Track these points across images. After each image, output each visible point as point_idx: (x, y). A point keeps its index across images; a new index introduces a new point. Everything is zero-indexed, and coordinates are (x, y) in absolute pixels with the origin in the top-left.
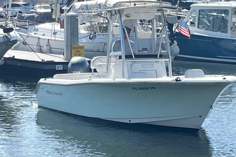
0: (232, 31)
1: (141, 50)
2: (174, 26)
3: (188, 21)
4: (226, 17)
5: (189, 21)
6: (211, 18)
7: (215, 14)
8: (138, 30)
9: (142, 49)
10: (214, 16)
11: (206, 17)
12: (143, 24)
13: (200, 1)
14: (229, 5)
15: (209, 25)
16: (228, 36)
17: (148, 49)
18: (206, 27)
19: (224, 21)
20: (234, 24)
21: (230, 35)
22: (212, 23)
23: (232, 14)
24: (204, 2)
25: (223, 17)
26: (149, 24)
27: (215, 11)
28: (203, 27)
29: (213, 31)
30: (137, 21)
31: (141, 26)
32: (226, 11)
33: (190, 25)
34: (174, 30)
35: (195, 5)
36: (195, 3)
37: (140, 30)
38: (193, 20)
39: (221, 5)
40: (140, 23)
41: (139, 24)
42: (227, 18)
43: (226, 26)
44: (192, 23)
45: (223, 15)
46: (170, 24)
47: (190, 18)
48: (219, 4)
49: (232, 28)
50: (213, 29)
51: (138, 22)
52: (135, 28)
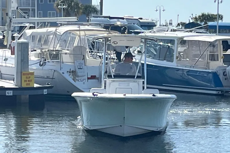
0: (178, 60)
1: (90, 77)
2: (122, 55)
3: (135, 50)
4: (172, 47)
5: (137, 50)
6: (157, 48)
7: (161, 43)
8: (87, 58)
9: (91, 76)
10: (160, 45)
11: (153, 46)
12: (92, 52)
13: (148, 31)
14: (176, 36)
15: (156, 54)
16: (173, 64)
17: (97, 77)
18: (153, 56)
19: (170, 51)
20: (180, 54)
21: (176, 65)
22: (158, 51)
23: (178, 44)
24: (151, 32)
25: (169, 46)
26: (98, 52)
27: (161, 40)
28: (150, 56)
29: (159, 60)
30: (86, 49)
31: (90, 54)
32: (172, 41)
33: (137, 54)
34: (122, 59)
35: (143, 34)
36: (143, 33)
37: (89, 58)
38: (140, 49)
39: (167, 35)
40: (89, 51)
41: (89, 52)
42: (173, 48)
43: (172, 56)
44: (139, 52)
45: (169, 45)
46: (119, 52)
47: (138, 47)
48: (165, 34)
49: (177, 58)
50: (159, 58)
51: (87, 50)
52: (84, 56)
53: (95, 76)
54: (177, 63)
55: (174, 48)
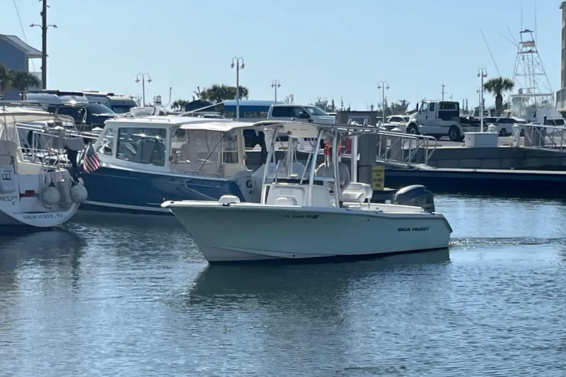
0: (172, 163)
1: (24, 193)
2: (79, 155)
3: (101, 147)
4: (162, 140)
5: (103, 147)
6: (138, 142)
7: (143, 135)
8: (19, 161)
9: (26, 191)
10: (143, 138)
11: (131, 139)
12: (29, 151)
13: (121, 114)
14: (167, 122)
15: (135, 152)
16: (164, 170)
17: (35, 192)
18: (131, 156)
19: (159, 147)
20: (175, 152)
21: (168, 170)
22: (140, 149)
23: (171, 136)
24: (126, 116)
25: (157, 140)
26: (38, 151)
27: (143, 130)
28: (126, 157)
29: (141, 162)
30: (17, 146)
31: (25, 154)
32: (161, 131)
33: (104, 154)
34: (78, 161)
35: (112, 120)
36: (112, 117)
37: (21, 160)
38: (109, 145)
39: (153, 121)
40: (23, 150)
41: (21, 151)
42: (163, 143)
43: (162, 156)
44: (107, 150)
45: (157, 137)
46: (72, 151)
47: (105, 142)
48: (151, 119)
49: (171, 158)
50: (141, 159)
51: (19, 147)
52: (13, 158)
53: (33, 191)
54: (170, 168)
55: (166, 142)
